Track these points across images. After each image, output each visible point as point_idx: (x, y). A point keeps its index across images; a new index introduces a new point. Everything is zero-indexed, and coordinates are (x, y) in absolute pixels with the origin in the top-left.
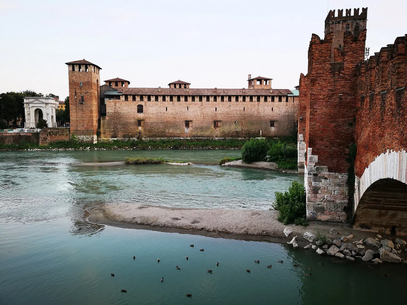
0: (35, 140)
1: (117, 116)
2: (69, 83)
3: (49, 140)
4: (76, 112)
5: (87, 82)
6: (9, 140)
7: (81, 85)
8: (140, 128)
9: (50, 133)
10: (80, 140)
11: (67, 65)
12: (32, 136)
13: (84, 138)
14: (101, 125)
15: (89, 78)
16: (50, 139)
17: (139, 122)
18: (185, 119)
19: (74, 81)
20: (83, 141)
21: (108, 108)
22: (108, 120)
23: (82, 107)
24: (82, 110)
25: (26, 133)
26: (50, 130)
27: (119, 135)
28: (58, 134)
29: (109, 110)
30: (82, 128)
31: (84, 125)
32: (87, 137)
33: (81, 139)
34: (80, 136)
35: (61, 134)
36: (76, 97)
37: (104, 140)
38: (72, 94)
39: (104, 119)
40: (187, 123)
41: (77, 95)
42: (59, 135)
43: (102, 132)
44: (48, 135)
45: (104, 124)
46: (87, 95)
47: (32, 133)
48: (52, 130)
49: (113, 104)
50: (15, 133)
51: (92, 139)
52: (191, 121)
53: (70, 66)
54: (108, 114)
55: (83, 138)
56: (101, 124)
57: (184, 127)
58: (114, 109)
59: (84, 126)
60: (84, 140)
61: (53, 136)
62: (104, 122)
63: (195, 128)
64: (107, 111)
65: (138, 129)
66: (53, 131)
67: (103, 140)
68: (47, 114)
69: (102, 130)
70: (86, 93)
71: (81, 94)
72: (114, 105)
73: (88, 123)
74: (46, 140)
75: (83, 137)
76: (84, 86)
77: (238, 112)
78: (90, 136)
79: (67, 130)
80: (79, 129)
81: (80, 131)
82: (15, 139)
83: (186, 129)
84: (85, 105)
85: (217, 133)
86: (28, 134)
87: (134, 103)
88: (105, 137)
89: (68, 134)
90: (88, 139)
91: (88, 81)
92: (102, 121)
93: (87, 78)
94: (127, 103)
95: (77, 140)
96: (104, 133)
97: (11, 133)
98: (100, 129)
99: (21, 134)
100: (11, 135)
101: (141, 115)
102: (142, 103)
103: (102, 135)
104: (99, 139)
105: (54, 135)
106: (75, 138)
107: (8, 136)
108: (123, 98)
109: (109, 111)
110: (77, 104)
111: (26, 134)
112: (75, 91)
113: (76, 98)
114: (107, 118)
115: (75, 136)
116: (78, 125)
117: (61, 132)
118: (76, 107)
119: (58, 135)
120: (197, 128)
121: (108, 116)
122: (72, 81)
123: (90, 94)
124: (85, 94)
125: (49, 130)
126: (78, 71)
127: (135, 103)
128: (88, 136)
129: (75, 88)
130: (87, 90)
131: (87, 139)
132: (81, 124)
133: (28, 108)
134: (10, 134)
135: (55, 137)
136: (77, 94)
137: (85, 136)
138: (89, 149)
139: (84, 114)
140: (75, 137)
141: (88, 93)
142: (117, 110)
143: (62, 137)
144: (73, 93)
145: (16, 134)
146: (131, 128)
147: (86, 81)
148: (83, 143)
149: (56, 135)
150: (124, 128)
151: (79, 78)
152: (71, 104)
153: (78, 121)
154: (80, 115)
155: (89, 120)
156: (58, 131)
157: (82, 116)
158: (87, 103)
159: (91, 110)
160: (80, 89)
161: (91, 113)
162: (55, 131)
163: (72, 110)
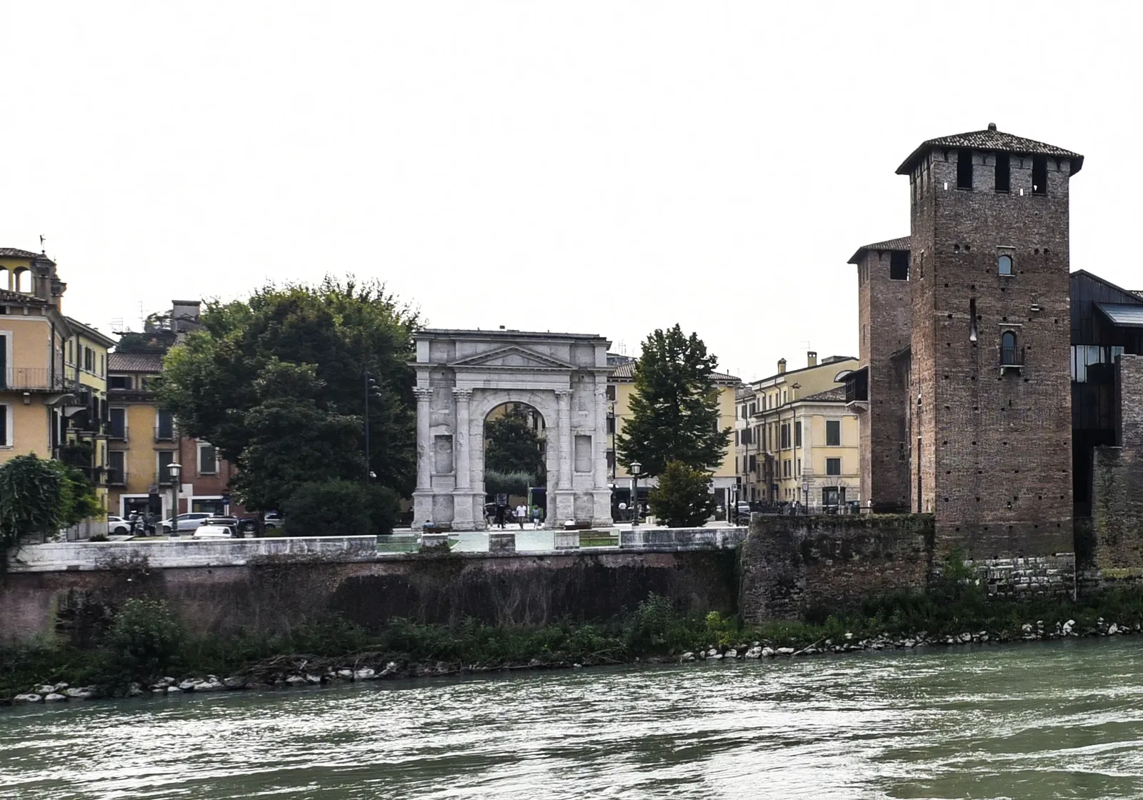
0: (694, 595)
3: (801, 590)
4: (976, 422)
5: (1041, 251)
6: (523, 602)
7: (1004, 268)
9: (806, 545)
10: (993, 581)
12: (680, 567)
13: (1021, 572)
14: (1094, 494)
15: (1053, 231)
16: (808, 584)
19: (967, 248)
20: (1012, 587)
21: (1133, 401)
22: (1130, 466)
23: (1007, 393)
24: (1009, 410)
25: (640, 553)
26: (809, 528)
28: (858, 552)
30: (1009, 514)
31: (1016, 498)
32: (1035, 566)
33: (1000, 580)
34: (996, 558)
35: (875, 555)
36: (973, 338)
37: (1113, 579)
38: (950, 316)
39: (1111, 459)
41: (981, 326)
42: (864, 558)
43: (1099, 535)
44: (796, 563)
45: (1108, 491)
46: (1041, 324)
47: (679, 554)
48: (820, 530)
50: (567, 555)
51: (1063, 577)
53: (946, 161)
54: (1130, 434)
55: (1010, 570)
56: (1096, 489)
59: (1020, 502)
60: (1018, 582)
61: (825, 566)
62: (1112, 480)
64: (1126, 418)
66: (825, 537)
67: (1107, 580)
68: (576, 436)
69: (1100, 521)
70: (1032, 315)
71: (1005, 320)
73: (1039, 485)
74: (788, 594)
75: (1015, 564)
76: (1026, 275)
78: (1051, 558)
79: (915, 528)
80: (988, 517)
81: (998, 529)
82: (563, 589)
84: (1026, 380)
86: (653, 562)
88: (1116, 563)
89: (917, 551)
90: (1044, 573)
91: (1046, 251)
92: (1098, 472)
93: (1043, 231)
95: (977, 582)
96: (1113, 541)
98: (1091, 520)
99: (604, 559)
100: (540, 567)
103: (1102, 553)
104: (1087, 574)
105: (830, 562)
106: (967, 573)
107: (516, 576)
109: (1138, 419)
110: (983, 377)
111: (638, 558)
112: (973, 301)
113: (974, 344)
114: (1127, 456)
115: (967, 563)
116: (983, 494)
117: (878, 537)
118: (974, 394)
119: (857, 558)
121: (1131, 445)
122: (954, 242)
123: (1056, 321)
124: (1025, 320)
125: (802, 532)
126: (993, 192)
128: (1038, 560)
129: (973, 287)
130: (1042, 299)
131: (1034, 578)
132: (1003, 492)
133: (441, 402)
134: (530, 563)
135: (837, 574)
136: (980, 318)
137: (1021, 561)
138: (1073, 630)
139: (1022, 432)
140: (967, 570)
141: (1046, 316)
143: (882, 571)
144: (958, 310)
145: (569, 563)
147: (1037, 251)
148: (1013, 598)
149: (846, 557)
151: (999, 228)
152: (947, 377)
153: (980, 472)
154: (998, 436)
155: (1047, 467)
156: (860, 539)
157: (1005, 443)
158: (1037, 374)
159: (1061, 408)
160: (1003, 290)
161: (1060, 426)
162: (840, 533)
163: (947, 407)
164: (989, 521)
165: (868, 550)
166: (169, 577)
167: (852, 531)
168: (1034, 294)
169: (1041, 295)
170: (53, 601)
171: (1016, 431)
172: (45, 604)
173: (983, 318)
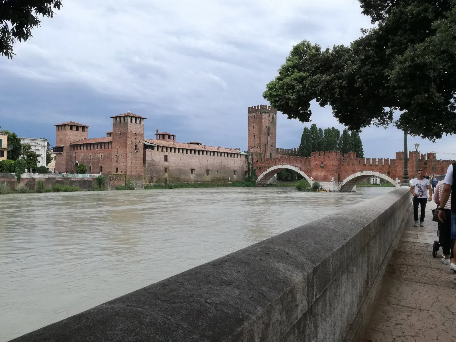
1: (153, 164)
4: (132, 159)
5: (140, 133)
7: (136, 135)
8: (166, 174)
10: (133, 184)
12: (93, 180)
15: (142, 130)
17: (166, 169)
18: (191, 168)
19: (132, 132)
20: (136, 185)
22: (147, 167)
23: (136, 155)
27: (154, 181)
29: (148, 158)
30: (135, 174)
32: (139, 182)
34: (134, 181)
36: (132, 146)
38: (129, 142)
39: (145, 166)
40: (192, 171)
44: (109, 180)
47: (93, 178)
51: (142, 184)
52: (194, 169)
54: (147, 162)
55: (136, 183)
57: (190, 174)
58: (150, 157)
63: (196, 175)
65: (165, 175)
66: (113, 176)
70: (139, 143)
71: (136, 143)
72: (150, 154)
73: (139, 169)
76: (138, 136)
77: (218, 164)
78: (141, 181)
79: (124, 175)
80: (133, 174)
81: (134, 176)
83: (191, 175)
84: (138, 153)
85: (208, 178)
86: (90, 180)
89: (124, 179)
94: (158, 153)
97: (78, 178)
101: (166, 164)
102: (167, 153)
108: (156, 148)
110: (133, 152)
115: (130, 181)
116: (132, 171)
118: (132, 155)
120: (197, 175)
121: (147, 164)
125: (110, 176)
126: (135, 123)
127: (163, 153)
129: (132, 138)
130: (140, 140)
131: (139, 184)
135: (114, 182)
136: (133, 143)
137: (137, 181)
141: (141, 143)
142: (153, 158)
143: (120, 182)
145: (81, 179)
146: (161, 175)
149: (115, 180)
150: (157, 174)
151: (135, 129)
152: (128, 152)
153: (132, 167)
154: (134, 162)
155: (140, 166)
156: (117, 177)
159: (142, 158)
160: (136, 139)
161: (142, 160)
162: (115, 176)
163: (128, 157)
165: (118, 179)
166: (36, 179)
167: (116, 176)
170: (24, 183)
171: (137, 161)
172: (23, 183)
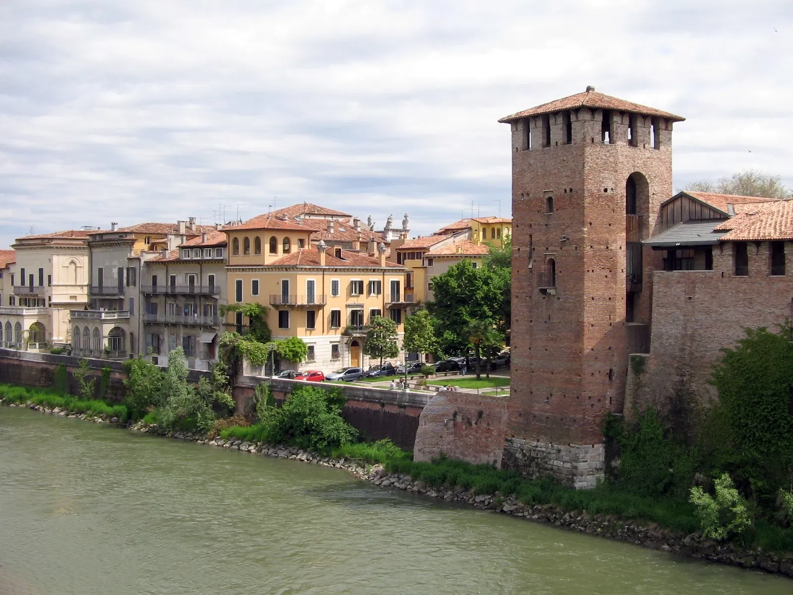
2: (514, 201)
9: (456, 413)
10: (534, 459)
11: (509, 126)
13: (551, 455)
15: (575, 173)
19: (528, 195)
22: (654, 374)
23: (548, 309)
24: (549, 323)
29: (662, 322)
30: (548, 407)
31: (551, 395)
33: (538, 458)
34: (537, 441)
36: (530, 266)
38: (519, 250)
41: (535, 256)
44: (446, 424)
45: (636, 394)
46: (567, 251)
49: (678, 290)
53: (517, 129)
54: (656, 344)
55: (544, 452)
58: (682, 318)
59: (553, 398)
62: (639, 385)
64: (653, 330)
70: (562, 244)
72: (683, 299)
73: (564, 386)
75: (547, 448)
76: (559, 211)
78: (568, 447)
84: (559, 299)
87: (775, 287)
90: (562, 459)
91: (571, 190)
94: (744, 286)
95: (526, 458)
98: (623, 418)
106: (520, 450)
108: (724, 261)
109: (663, 331)
110: (534, 298)
112: (531, 237)
113: (531, 270)
114: (653, 362)
115: (522, 442)
118: (531, 310)
121: (658, 354)
122: (521, 192)
123: (576, 248)
124: (558, 249)
126: (541, 148)
127: (780, 284)
128: (559, 447)
130: (568, 230)
131: (556, 462)
132: (544, 388)
136: (534, 249)
139: (555, 341)
141: (570, 244)
142: (697, 321)
144: (522, 244)
147: (565, 191)
151: (544, 176)
152: (517, 297)
153: (533, 372)
154: (542, 344)
155: (569, 371)
157: (546, 350)
158: (564, 293)
159: (578, 322)
160: (546, 225)
161: (577, 337)
163: (517, 320)
164: (537, 411)
168: (563, 227)
169: (567, 227)
171: (552, 340)
173: (536, 250)
